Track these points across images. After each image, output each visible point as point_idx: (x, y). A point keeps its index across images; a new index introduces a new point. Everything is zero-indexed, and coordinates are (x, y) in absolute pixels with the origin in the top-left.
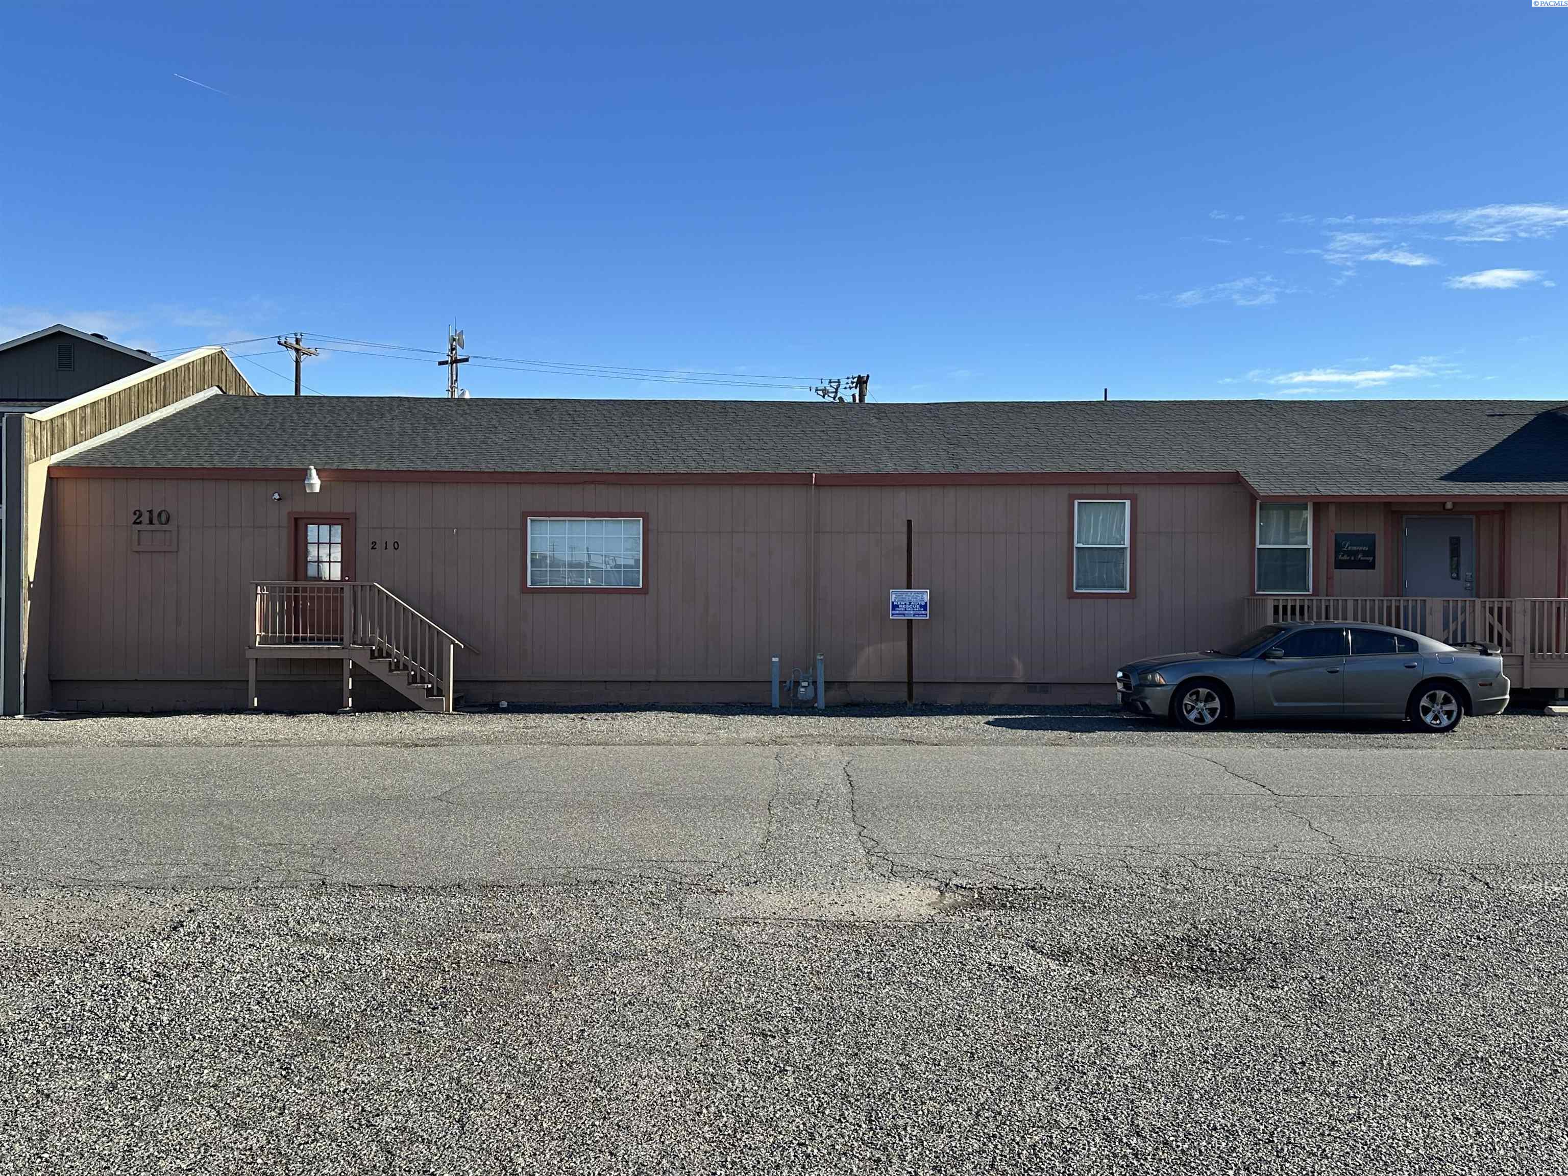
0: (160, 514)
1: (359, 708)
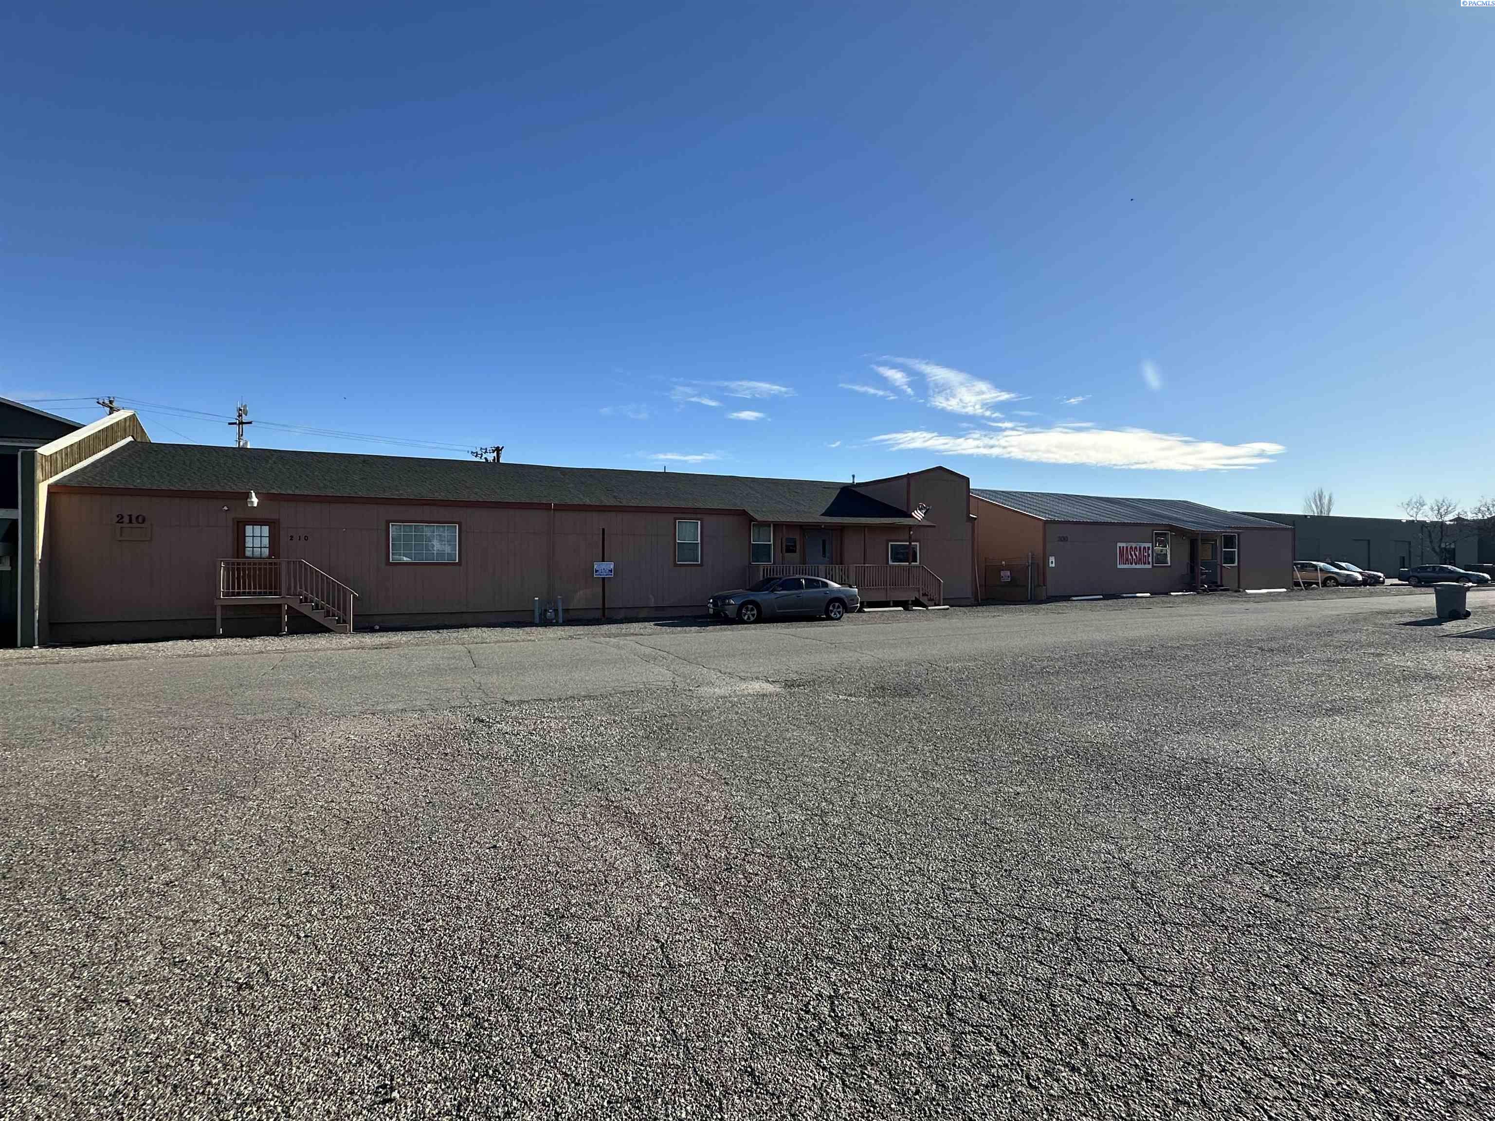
0: (137, 517)
1: (292, 632)
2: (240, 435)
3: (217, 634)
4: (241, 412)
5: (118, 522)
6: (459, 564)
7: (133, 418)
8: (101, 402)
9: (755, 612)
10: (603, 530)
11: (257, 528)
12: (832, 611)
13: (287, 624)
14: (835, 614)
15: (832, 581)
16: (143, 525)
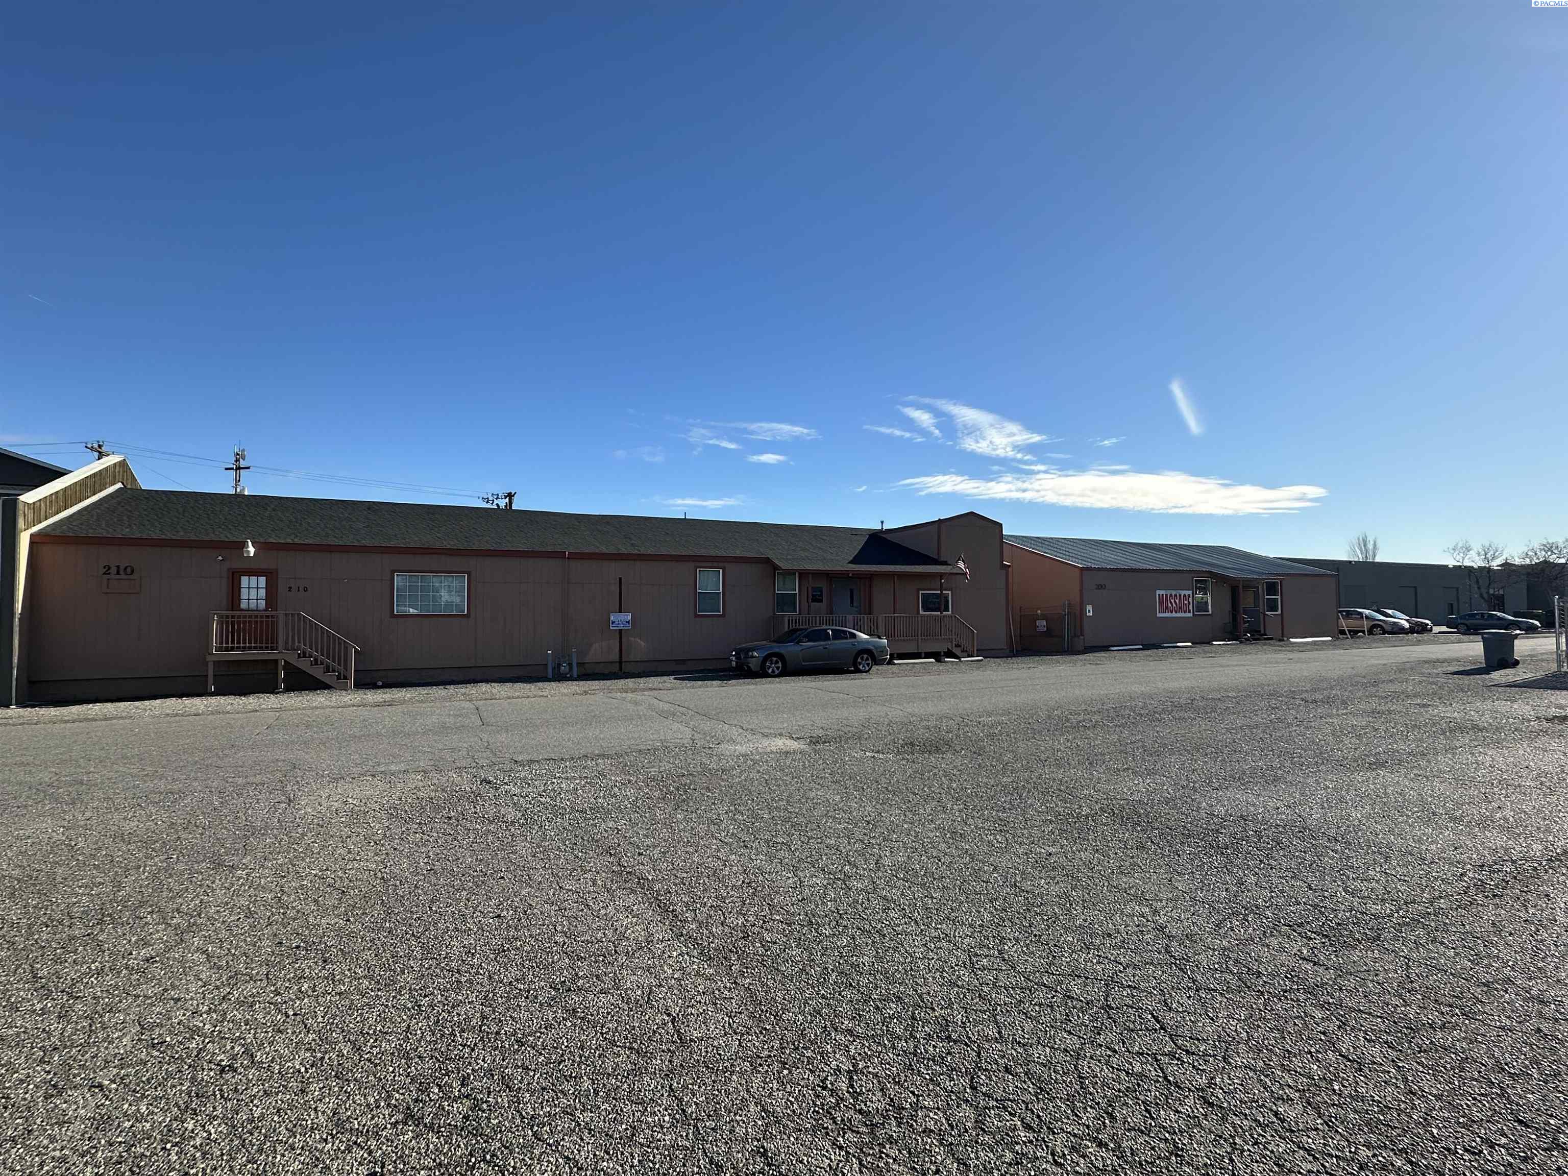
0: (126, 569)
1: (289, 689)
2: (237, 481)
3: (209, 691)
4: (238, 457)
5: (104, 574)
6: (468, 616)
7: (123, 464)
8: (89, 446)
9: (780, 665)
10: (620, 579)
11: (254, 579)
12: (860, 664)
13: (284, 680)
14: (863, 666)
15: (861, 632)
16: (131, 577)
